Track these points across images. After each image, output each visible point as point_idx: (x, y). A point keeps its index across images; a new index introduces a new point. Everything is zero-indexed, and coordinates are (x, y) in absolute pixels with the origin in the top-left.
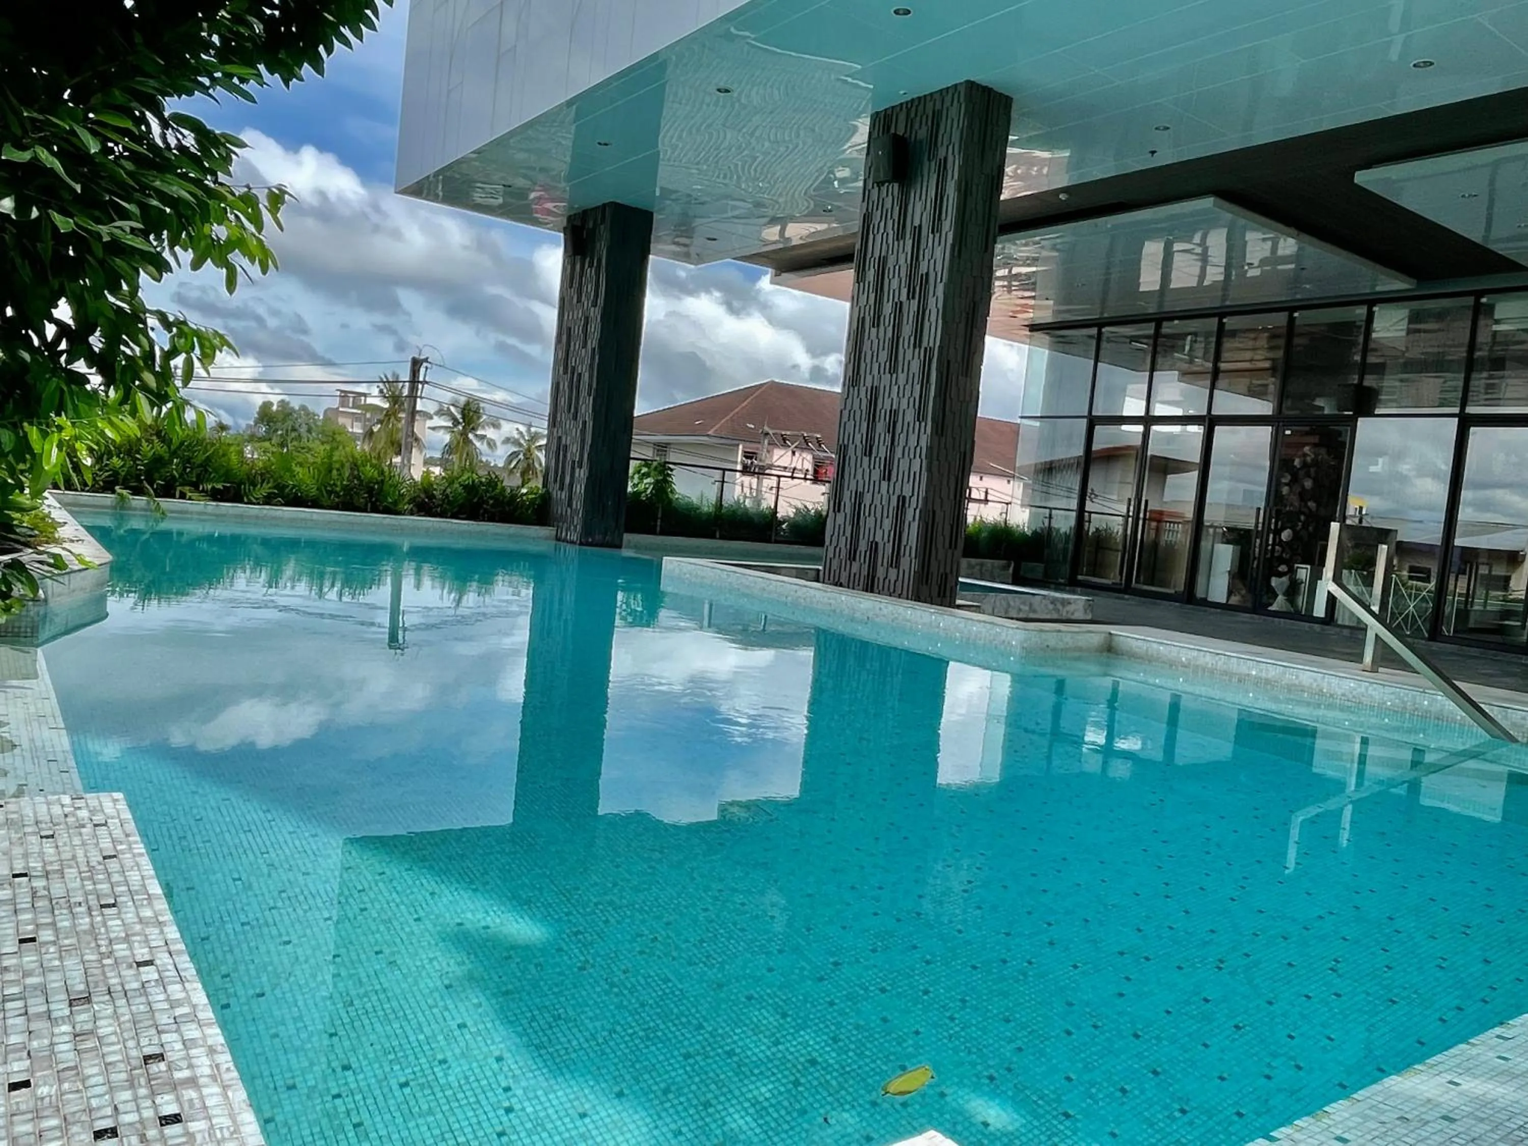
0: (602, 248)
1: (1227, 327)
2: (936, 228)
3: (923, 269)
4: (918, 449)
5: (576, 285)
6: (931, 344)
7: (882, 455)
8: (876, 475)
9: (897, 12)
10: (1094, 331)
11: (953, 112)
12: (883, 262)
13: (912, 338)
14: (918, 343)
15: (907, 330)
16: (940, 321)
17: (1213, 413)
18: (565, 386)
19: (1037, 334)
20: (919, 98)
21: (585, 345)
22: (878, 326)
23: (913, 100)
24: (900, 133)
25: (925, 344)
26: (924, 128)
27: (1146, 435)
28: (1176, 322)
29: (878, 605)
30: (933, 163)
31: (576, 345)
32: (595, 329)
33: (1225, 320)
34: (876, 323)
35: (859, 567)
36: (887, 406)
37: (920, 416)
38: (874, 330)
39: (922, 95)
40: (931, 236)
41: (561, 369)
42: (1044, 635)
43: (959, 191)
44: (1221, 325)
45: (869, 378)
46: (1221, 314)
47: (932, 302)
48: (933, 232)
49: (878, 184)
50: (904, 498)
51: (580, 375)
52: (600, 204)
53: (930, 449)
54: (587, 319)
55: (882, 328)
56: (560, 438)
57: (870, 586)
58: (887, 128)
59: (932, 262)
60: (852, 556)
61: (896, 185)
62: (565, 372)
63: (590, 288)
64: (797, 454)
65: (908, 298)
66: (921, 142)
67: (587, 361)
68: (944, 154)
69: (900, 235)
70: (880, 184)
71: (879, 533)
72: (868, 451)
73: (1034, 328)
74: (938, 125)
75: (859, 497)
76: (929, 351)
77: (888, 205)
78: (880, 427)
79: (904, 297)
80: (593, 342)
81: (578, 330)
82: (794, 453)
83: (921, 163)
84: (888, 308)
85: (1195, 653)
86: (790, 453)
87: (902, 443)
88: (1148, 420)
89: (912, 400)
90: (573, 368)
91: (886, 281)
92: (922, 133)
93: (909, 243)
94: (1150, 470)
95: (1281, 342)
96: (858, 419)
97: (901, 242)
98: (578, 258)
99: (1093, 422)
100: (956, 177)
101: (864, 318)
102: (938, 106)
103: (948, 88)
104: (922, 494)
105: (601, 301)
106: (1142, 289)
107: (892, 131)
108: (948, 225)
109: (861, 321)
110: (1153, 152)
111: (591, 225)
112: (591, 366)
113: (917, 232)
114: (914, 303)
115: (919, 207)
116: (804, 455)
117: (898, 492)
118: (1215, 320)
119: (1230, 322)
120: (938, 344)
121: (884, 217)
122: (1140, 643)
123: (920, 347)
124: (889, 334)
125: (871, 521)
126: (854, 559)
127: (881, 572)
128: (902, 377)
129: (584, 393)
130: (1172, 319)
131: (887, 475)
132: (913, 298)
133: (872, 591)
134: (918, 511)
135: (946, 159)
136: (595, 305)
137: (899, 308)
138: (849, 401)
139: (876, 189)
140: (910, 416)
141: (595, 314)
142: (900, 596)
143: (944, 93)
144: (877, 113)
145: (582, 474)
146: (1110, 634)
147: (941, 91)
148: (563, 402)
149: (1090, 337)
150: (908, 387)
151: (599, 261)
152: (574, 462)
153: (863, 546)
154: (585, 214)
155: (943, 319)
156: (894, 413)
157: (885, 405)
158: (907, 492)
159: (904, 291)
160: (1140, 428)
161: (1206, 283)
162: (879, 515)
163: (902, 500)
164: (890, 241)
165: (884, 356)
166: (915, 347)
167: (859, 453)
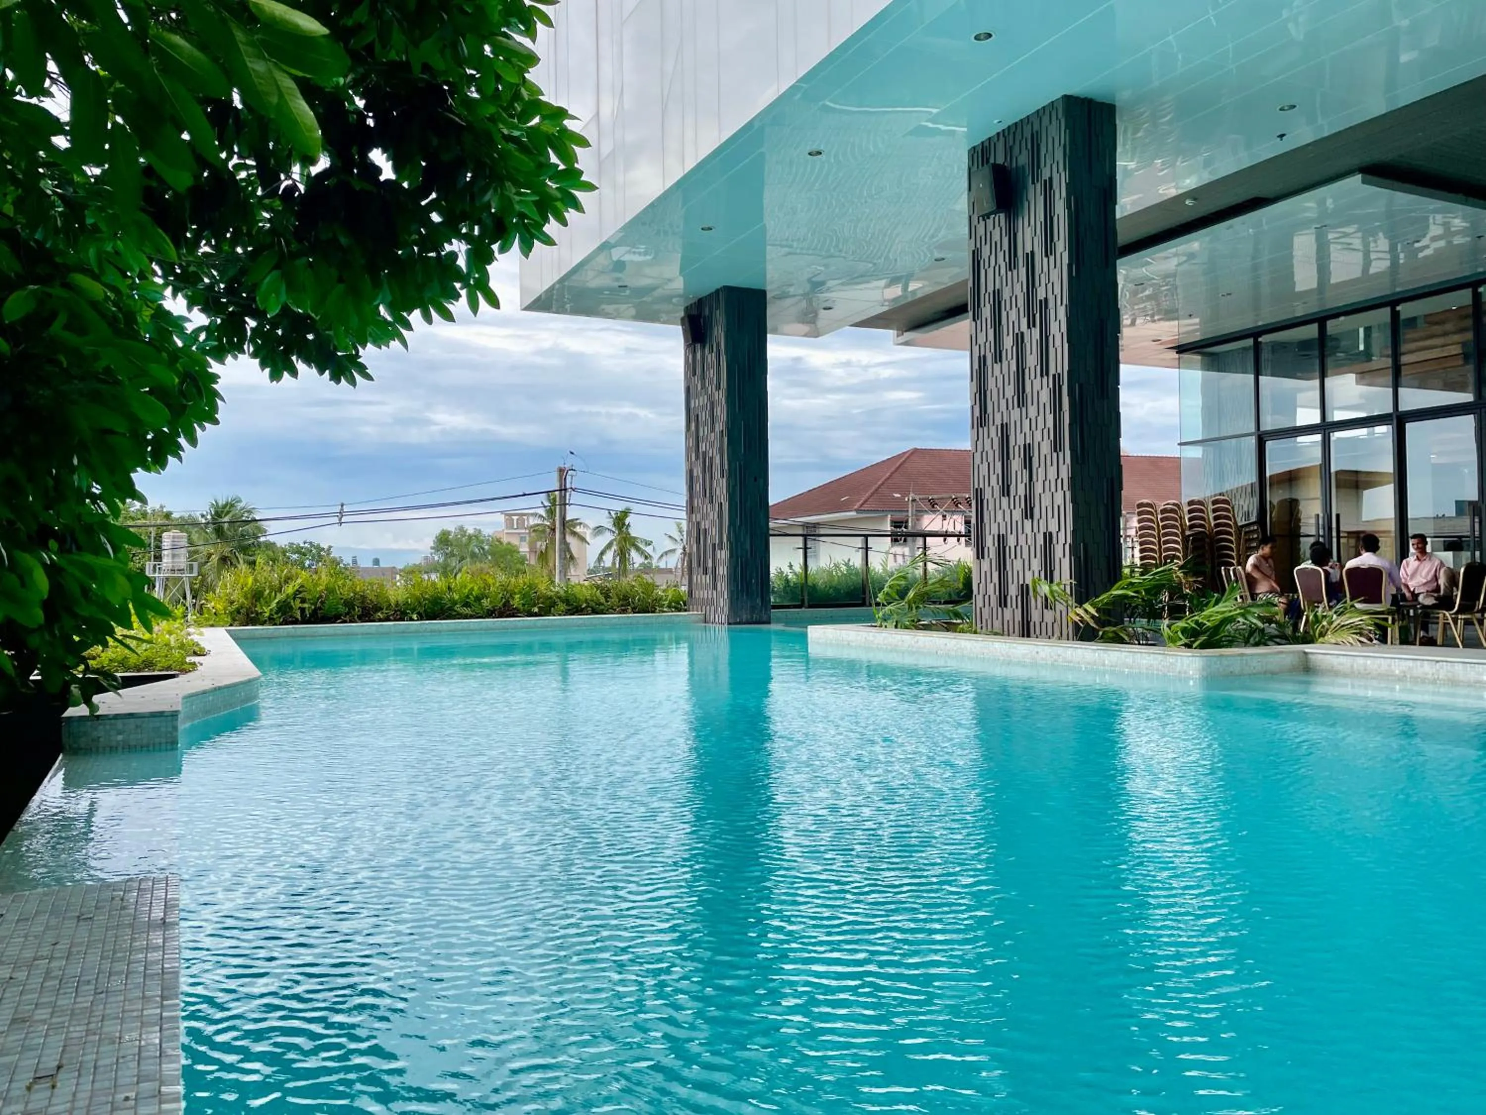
0: (719, 333)
1: (1403, 316)
2: (1049, 249)
3: (1041, 295)
4: (1059, 481)
5: (699, 371)
6: (1059, 370)
7: (1021, 491)
8: (1017, 514)
9: (977, 38)
10: (1250, 342)
11: (1053, 131)
12: (997, 295)
13: (1038, 368)
14: (1045, 371)
15: (1032, 360)
16: (1066, 346)
17: (1401, 409)
18: (698, 471)
19: (1186, 356)
20: (1016, 124)
21: (713, 429)
22: (1001, 361)
23: (1009, 127)
24: (1000, 161)
25: (1052, 371)
26: (1024, 152)
27: (1326, 445)
28: (1342, 318)
29: (1036, 649)
30: (1038, 186)
31: (704, 431)
32: (721, 412)
33: (1398, 308)
34: (998, 357)
35: (1012, 613)
36: (1021, 442)
37: (1056, 447)
38: (997, 367)
39: (1017, 120)
40: (1045, 260)
41: (693, 455)
42: (1225, 662)
43: (1069, 208)
44: (1395, 315)
45: (998, 417)
46: (1392, 303)
47: (1054, 328)
48: (1047, 255)
49: (983, 216)
50: (1051, 534)
51: (711, 459)
52: (713, 290)
53: (1073, 480)
54: (712, 404)
55: (1005, 363)
56: (698, 523)
57: (1026, 631)
58: (985, 160)
59: (1050, 286)
60: (1003, 601)
61: (1002, 216)
62: (697, 458)
63: (711, 373)
64: (948, 517)
65: (1029, 327)
66: (1023, 167)
67: (717, 444)
68: (1048, 175)
69: (1012, 265)
70: (984, 217)
71: (1029, 575)
72: (1005, 490)
73: (1181, 349)
74: (1038, 146)
75: (1001, 540)
76: (1057, 378)
77: (996, 237)
78: (1016, 464)
79: (1024, 327)
80: (720, 426)
81: (704, 416)
82: (944, 517)
83: (1025, 187)
84: (1008, 342)
85: (1410, 663)
86: (940, 517)
87: (1041, 477)
88: (1326, 428)
89: (1046, 431)
90: (704, 453)
91: (1004, 314)
92: (1023, 159)
93: (1023, 271)
94: (1337, 487)
95: (1469, 322)
96: (991, 459)
97: (1015, 272)
98: (698, 346)
99: (1262, 439)
100: (1064, 194)
101: (985, 357)
102: (1036, 127)
103: (1044, 108)
104: (1070, 527)
105: (724, 384)
106: (1298, 288)
107: (992, 161)
108: (1061, 245)
109: (982, 360)
110: (1281, 136)
111: (707, 312)
112: (721, 450)
113: (1030, 258)
114: (1036, 332)
115: (1029, 232)
116: (955, 517)
117: (1043, 530)
118: (1387, 311)
119: (1406, 310)
120: (1066, 368)
121: (995, 248)
122: (1342, 659)
123: (1047, 374)
124: (1014, 368)
125: (1018, 564)
126: (1006, 606)
127: (1035, 616)
128: (1032, 411)
129: (717, 474)
130: (1336, 316)
131: (1028, 513)
132: (1034, 326)
133: (1029, 636)
134: (1067, 547)
135: (1051, 179)
136: (718, 388)
137: (1019, 339)
138: (980, 443)
139: (982, 223)
140: (1046, 448)
141: (721, 397)
142: (1060, 637)
143: (1041, 113)
144: (974, 148)
145: (723, 555)
146: (1306, 653)
147: (1038, 111)
148: (698, 487)
149: (1245, 349)
150: (1041, 419)
151: (718, 345)
152: (714, 545)
153: (1013, 590)
154: (700, 303)
155: (1068, 342)
156: (1027, 449)
157: (1017, 441)
158: (1053, 528)
159: (1024, 321)
160: (1318, 437)
161: (1372, 271)
162: (1026, 556)
163: (1048, 538)
164: (1003, 271)
165: (1010, 391)
166: (1042, 376)
167: (997, 494)
